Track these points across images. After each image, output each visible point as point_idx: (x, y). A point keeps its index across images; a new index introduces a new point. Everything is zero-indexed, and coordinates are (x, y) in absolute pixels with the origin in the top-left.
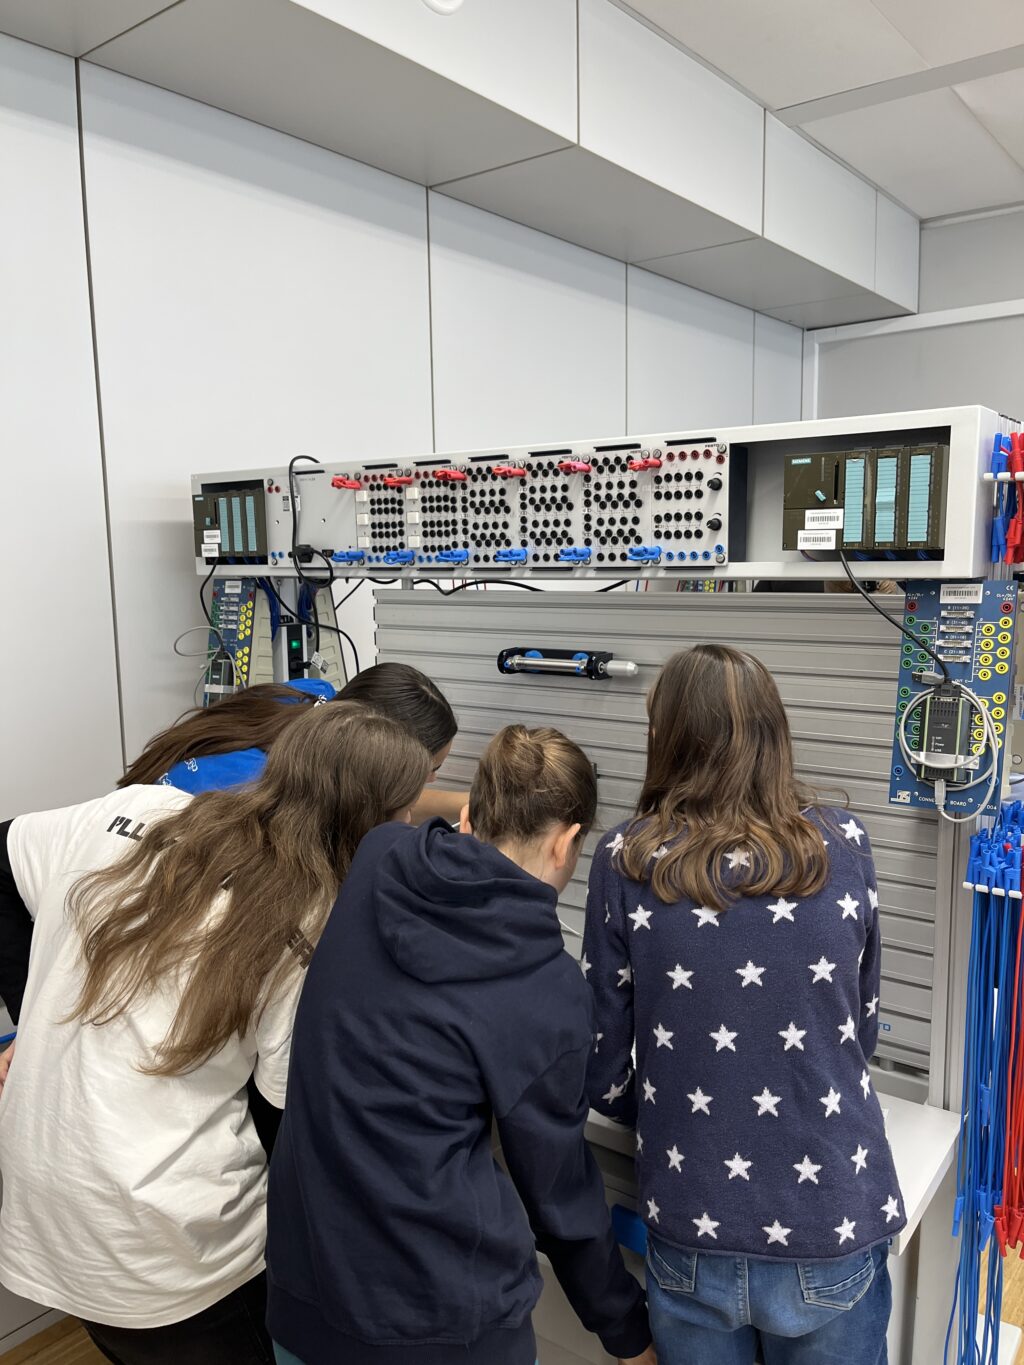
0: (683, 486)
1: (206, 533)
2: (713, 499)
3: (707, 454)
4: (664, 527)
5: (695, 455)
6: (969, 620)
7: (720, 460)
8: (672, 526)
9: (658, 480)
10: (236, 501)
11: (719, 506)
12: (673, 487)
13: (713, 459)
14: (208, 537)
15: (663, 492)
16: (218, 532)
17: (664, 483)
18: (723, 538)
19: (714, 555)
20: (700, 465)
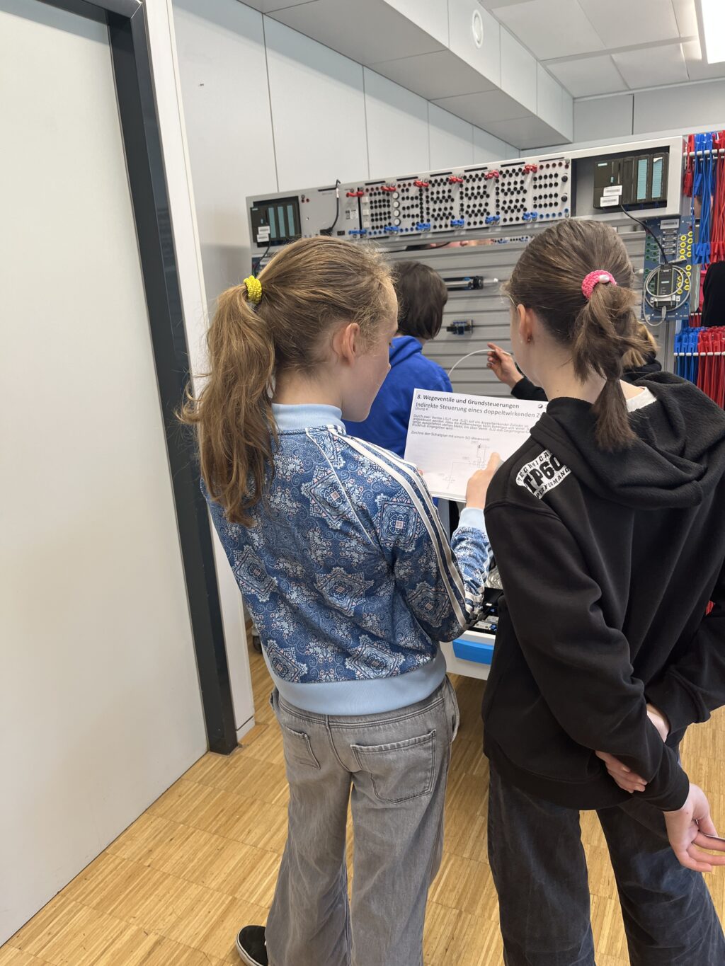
0: (548, 181)
1: (260, 228)
2: (563, 185)
3: (560, 164)
4: (538, 202)
5: (554, 165)
6: (675, 235)
7: (567, 167)
8: (543, 201)
9: (535, 179)
10: (280, 209)
11: (566, 189)
12: (543, 182)
13: (563, 166)
14: (261, 230)
15: (538, 185)
16: (268, 227)
17: (538, 180)
18: (568, 205)
19: (564, 214)
20: (558, 170)
